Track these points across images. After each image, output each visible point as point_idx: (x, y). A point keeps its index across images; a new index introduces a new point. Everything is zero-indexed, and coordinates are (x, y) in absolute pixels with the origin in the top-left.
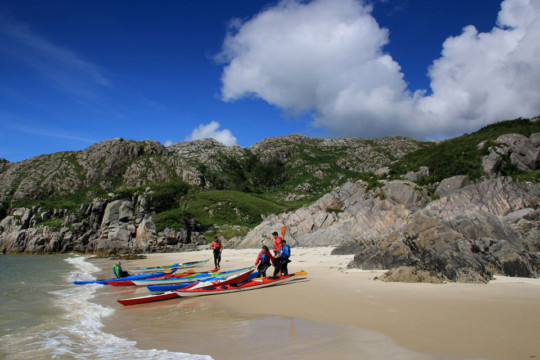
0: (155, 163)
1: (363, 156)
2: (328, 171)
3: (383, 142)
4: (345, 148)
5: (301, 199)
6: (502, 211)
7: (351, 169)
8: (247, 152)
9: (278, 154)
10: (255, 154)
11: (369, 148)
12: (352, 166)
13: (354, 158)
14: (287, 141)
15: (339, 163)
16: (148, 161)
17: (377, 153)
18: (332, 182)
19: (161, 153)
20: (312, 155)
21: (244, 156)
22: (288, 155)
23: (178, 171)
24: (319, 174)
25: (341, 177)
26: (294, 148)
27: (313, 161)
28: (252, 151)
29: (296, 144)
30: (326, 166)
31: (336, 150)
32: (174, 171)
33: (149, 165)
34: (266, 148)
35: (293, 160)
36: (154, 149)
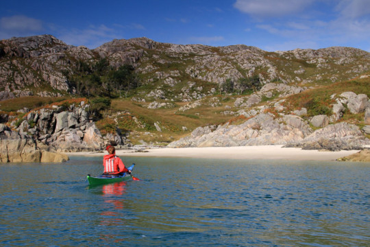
0: (20, 67)
1: (211, 65)
2: (178, 78)
3: (230, 51)
4: (192, 55)
5: (163, 107)
6: (343, 135)
7: (200, 77)
8: (96, 54)
9: (128, 59)
10: (104, 57)
11: (217, 57)
12: (201, 74)
13: (202, 67)
14: (135, 45)
15: (188, 71)
16: (11, 64)
17: (225, 63)
18: (183, 90)
19: (23, 56)
20: (161, 62)
21: (93, 58)
22: (138, 60)
23: (45, 76)
24: (169, 81)
25: (191, 85)
26: (144, 53)
27: (162, 68)
28: (101, 53)
29: (144, 49)
30: (175, 73)
31: (184, 57)
32: (40, 75)
33: (15, 69)
34: (115, 51)
35: (143, 65)
36: (13, 51)
